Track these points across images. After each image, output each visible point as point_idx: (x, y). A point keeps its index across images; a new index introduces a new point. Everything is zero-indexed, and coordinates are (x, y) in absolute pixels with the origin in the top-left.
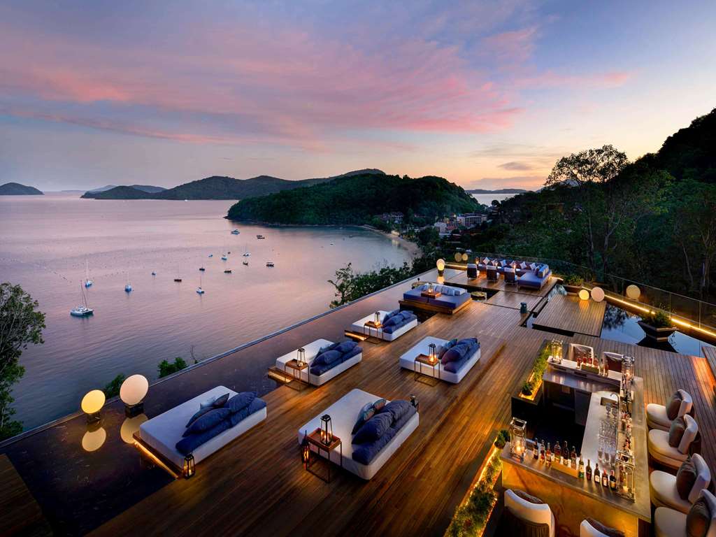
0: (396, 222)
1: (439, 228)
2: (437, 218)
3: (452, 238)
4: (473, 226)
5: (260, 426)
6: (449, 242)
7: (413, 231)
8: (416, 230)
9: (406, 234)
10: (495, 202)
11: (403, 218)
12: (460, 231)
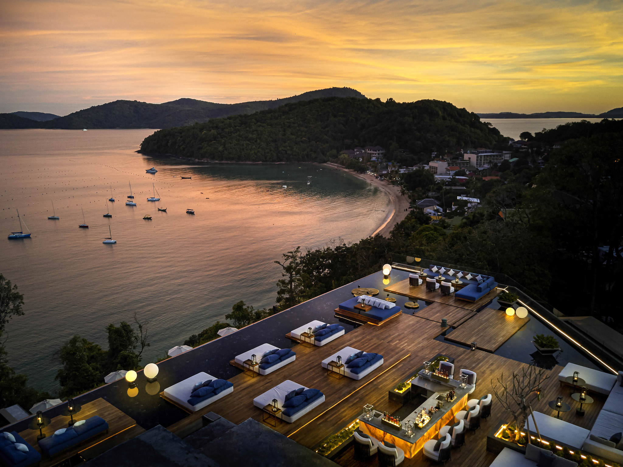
0: (374, 159)
1: (436, 168)
2: (434, 154)
3: (453, 182)
4: (486, 166)
5: (230, 395)
6: (448, 188)
7: (397, 172)
8: (402, 171)
9: (386, 176)
10: (525, 135)
11: (385, 155)
12: (467, 173)
